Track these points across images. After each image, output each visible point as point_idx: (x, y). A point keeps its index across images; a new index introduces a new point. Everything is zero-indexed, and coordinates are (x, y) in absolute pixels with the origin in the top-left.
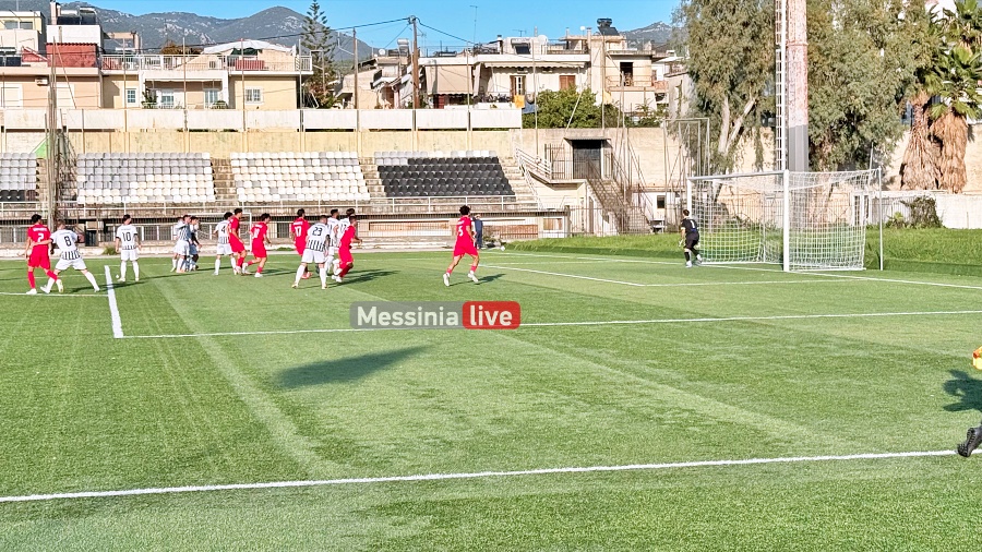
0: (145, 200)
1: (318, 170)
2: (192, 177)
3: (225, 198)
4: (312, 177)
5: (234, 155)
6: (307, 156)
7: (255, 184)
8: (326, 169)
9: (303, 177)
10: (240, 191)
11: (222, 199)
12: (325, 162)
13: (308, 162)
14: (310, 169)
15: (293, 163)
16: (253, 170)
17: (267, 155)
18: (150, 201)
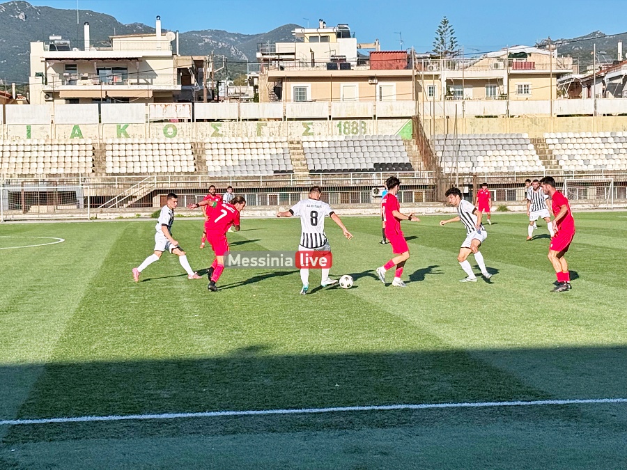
0: (493, 170)
1: (615, 146)
2: (521, 152)
3: (550, 168)
4: (611, 152)
5: (546, 135)
6: (602, 135)
7: (571, 157)
8: (620, 146)
9: (605, 152)
10: (561, 163)
11: (548, 169)
12: (618, 140)
13: (604, 140)
14: (608, 146)
15: (593, 140)
16: (565, 146)
17: (571, 135)
18: (497, 171)
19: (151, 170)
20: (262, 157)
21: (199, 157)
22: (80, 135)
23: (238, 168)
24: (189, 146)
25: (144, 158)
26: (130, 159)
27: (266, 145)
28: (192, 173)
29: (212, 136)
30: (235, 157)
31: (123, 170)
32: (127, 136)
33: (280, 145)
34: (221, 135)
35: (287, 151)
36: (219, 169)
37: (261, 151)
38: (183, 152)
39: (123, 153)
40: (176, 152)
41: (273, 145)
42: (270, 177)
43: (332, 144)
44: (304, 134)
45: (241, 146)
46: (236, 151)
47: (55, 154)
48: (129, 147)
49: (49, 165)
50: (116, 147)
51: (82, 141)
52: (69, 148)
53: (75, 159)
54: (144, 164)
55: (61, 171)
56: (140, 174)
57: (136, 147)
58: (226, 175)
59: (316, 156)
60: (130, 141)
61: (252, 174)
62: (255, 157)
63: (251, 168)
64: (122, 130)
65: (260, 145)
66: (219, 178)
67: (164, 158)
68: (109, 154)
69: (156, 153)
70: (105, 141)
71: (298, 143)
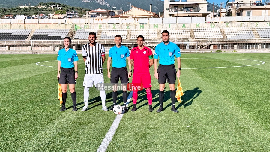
19: (209, 38)
20: (244, 33)
21: (223, 33)
22: (185, 27)
23: (237, 37)
24: (219, 30)
25: (206, 34)
26: (201, 34)
27: (244, 30)
28: (222, 38)
29: (226, 27)
30: (235, 33)
31: (200, 38)
32: (199, 27)
33: (249, 30)
34: (229, 27)
35: (251, 31)
36: (230, 37)
37: (243, 32)
38: (218, 32)
39: (199, 32)
40: (216, 32)
41: (247, 30)
42: (248, 40)
43: (266, 29)
44: (256, 26)
45: (236, 30)
46: (235, 32)
47: (179, 33)
48: (201, 30)
49: (177, 36)
50: (197, 30)
51: (186, 29)
52: (182, 31)
53: (185, 34)
54: (206, 36)
55: (181, 38)
56: (206, 39)
57: (203, 30)
58: (233, 39)
59: (261, 33)
60: (200, 29)
61: (242, 39)
62: (242, 34)
63: (241, 37)
64: (198, 25)
65: (242, 30)
66: (231, 40)
67: (212, 34)
68: (195, 32)
69: (209, 32)
70: (192, 29)
71: (255, 29)
